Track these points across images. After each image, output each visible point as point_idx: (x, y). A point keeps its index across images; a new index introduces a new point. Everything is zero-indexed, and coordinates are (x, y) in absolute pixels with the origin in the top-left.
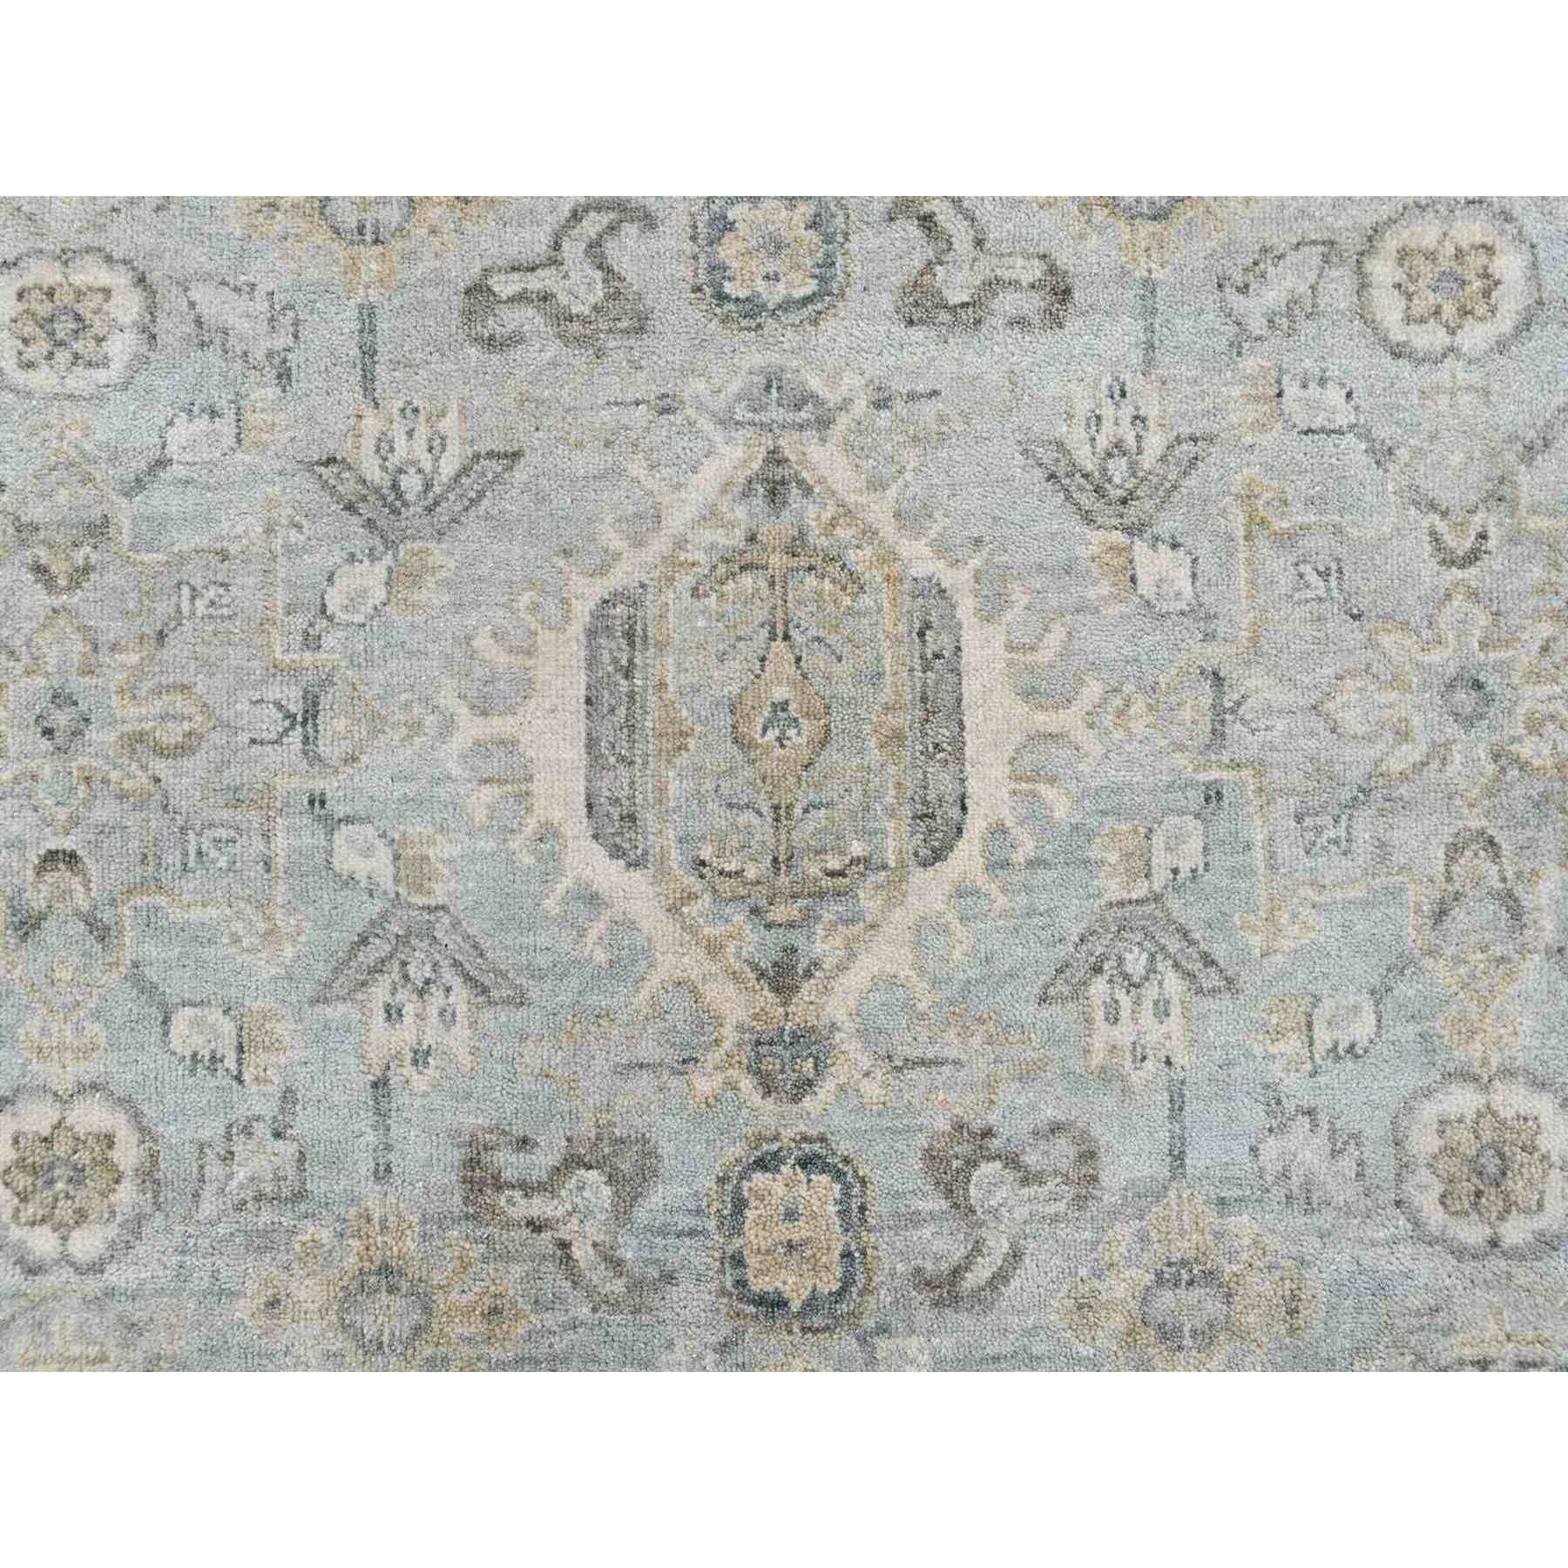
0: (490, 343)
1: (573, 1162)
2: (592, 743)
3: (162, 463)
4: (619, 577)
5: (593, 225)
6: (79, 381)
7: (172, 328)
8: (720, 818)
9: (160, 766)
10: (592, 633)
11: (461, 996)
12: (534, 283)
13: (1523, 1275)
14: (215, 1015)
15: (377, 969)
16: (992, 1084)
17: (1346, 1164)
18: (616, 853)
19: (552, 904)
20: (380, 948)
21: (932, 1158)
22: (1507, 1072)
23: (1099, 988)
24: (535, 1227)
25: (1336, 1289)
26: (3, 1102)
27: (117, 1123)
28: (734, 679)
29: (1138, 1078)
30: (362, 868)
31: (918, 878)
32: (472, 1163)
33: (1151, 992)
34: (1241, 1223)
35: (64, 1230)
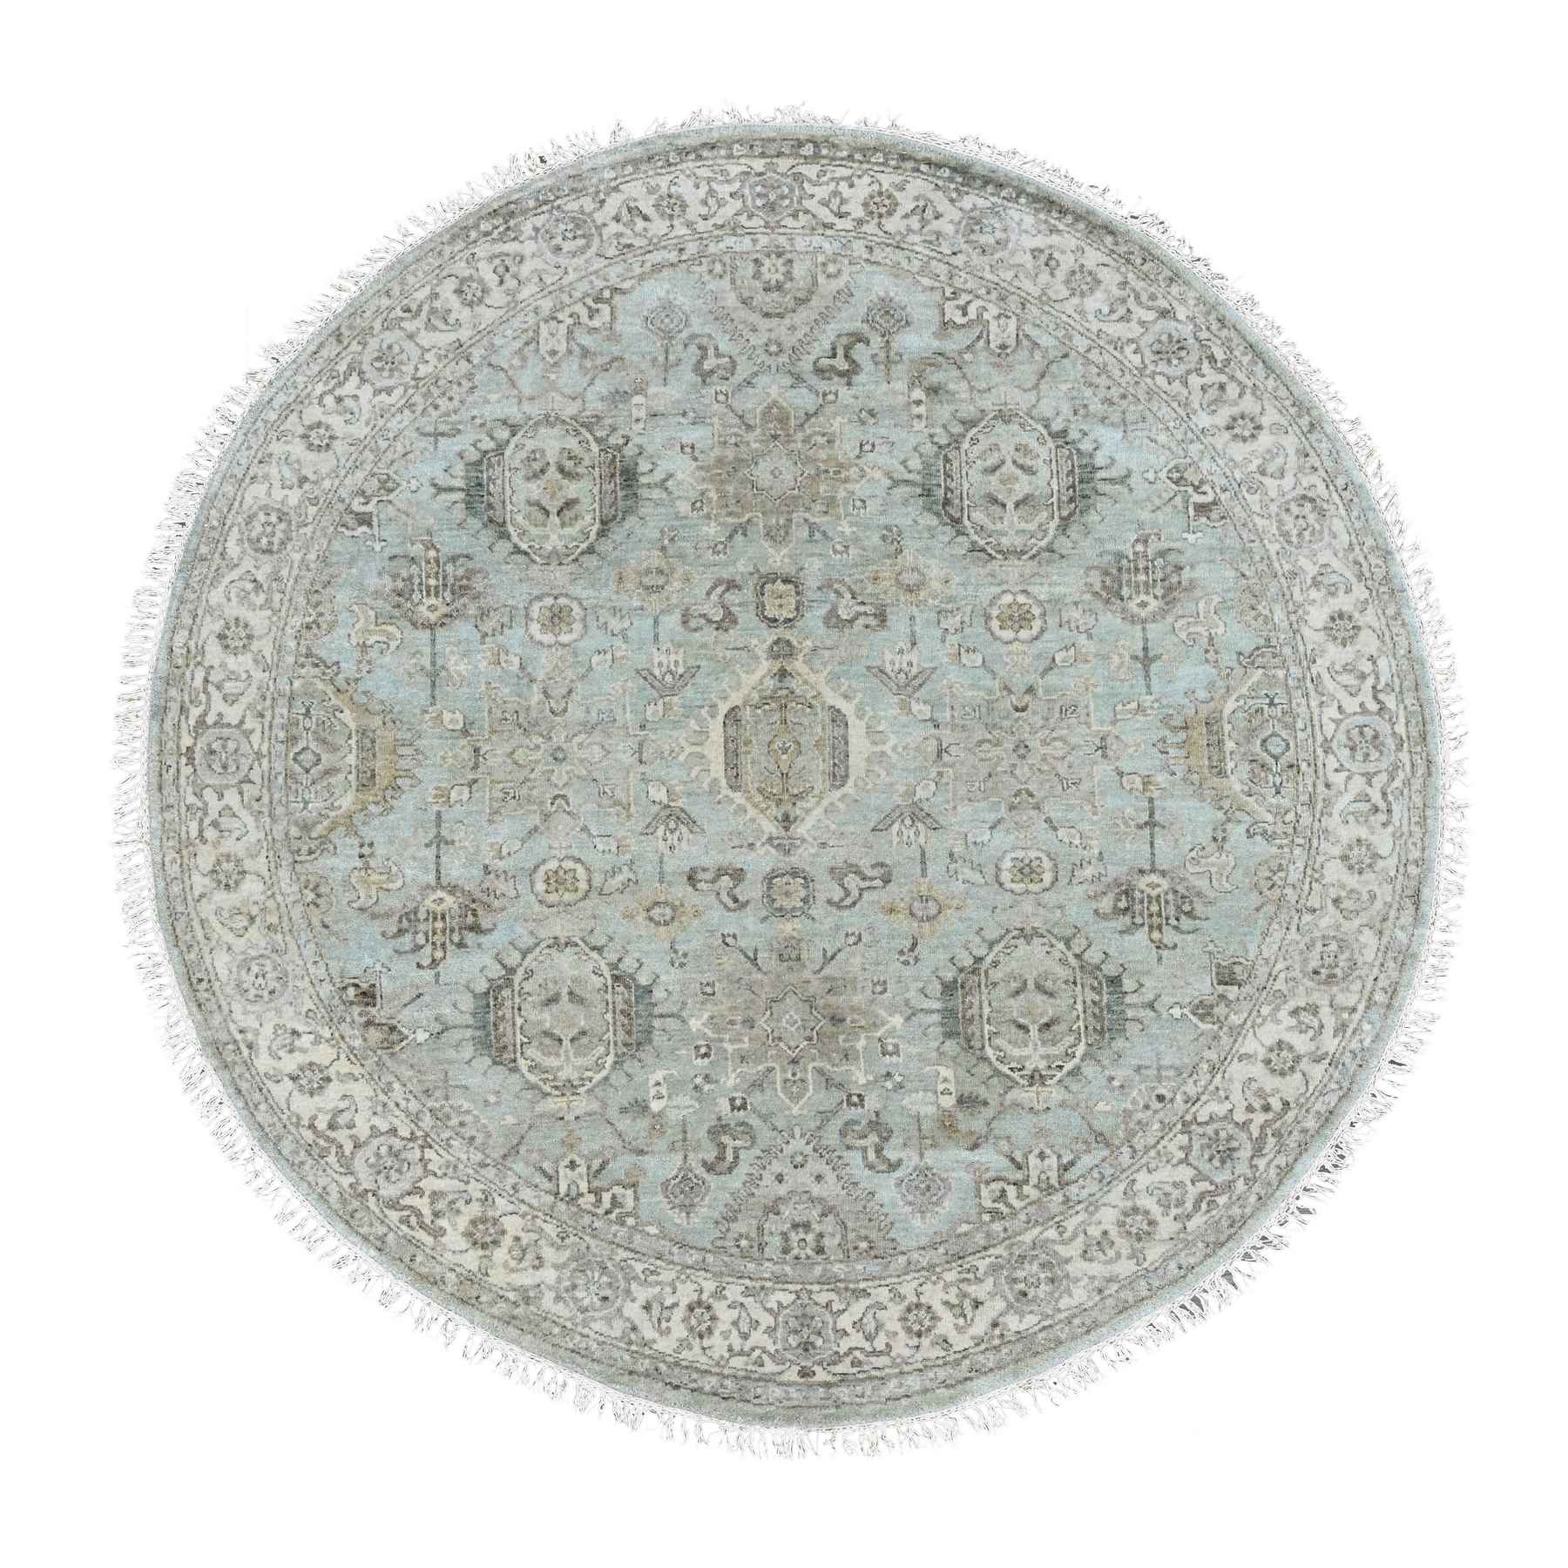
0: (882, 865)
1: (851, 621)
2: (847, 743)
3: (992, 828)
4: (838, 794)
5: (848, 901)
6: (1020, 854)
7: (990, 870)
8: (805, 721)
9: (989, 737)
10: (847, 776)
11: (888, 669)
12: (867, 884)
13: (546, 589)
14: (969, 664)
15: (915, 677)
16: (716, 642)
17: (602, 620)
18: (838, 711)
19: (860, 695)
20: (916, 683)
21: (735, 622)
22: (550, 646)
23: (681, 670)
24: (863, 603)
25: (606, 585)
26: (1036, 638)
27: (998, 632)
28: (800, 762)
29: (669, 645)
30: (922, 707)
31: (739, 703)
32: (884, 621)
33: (664, 669)
34: (636, 603)
35: (1015, 602)
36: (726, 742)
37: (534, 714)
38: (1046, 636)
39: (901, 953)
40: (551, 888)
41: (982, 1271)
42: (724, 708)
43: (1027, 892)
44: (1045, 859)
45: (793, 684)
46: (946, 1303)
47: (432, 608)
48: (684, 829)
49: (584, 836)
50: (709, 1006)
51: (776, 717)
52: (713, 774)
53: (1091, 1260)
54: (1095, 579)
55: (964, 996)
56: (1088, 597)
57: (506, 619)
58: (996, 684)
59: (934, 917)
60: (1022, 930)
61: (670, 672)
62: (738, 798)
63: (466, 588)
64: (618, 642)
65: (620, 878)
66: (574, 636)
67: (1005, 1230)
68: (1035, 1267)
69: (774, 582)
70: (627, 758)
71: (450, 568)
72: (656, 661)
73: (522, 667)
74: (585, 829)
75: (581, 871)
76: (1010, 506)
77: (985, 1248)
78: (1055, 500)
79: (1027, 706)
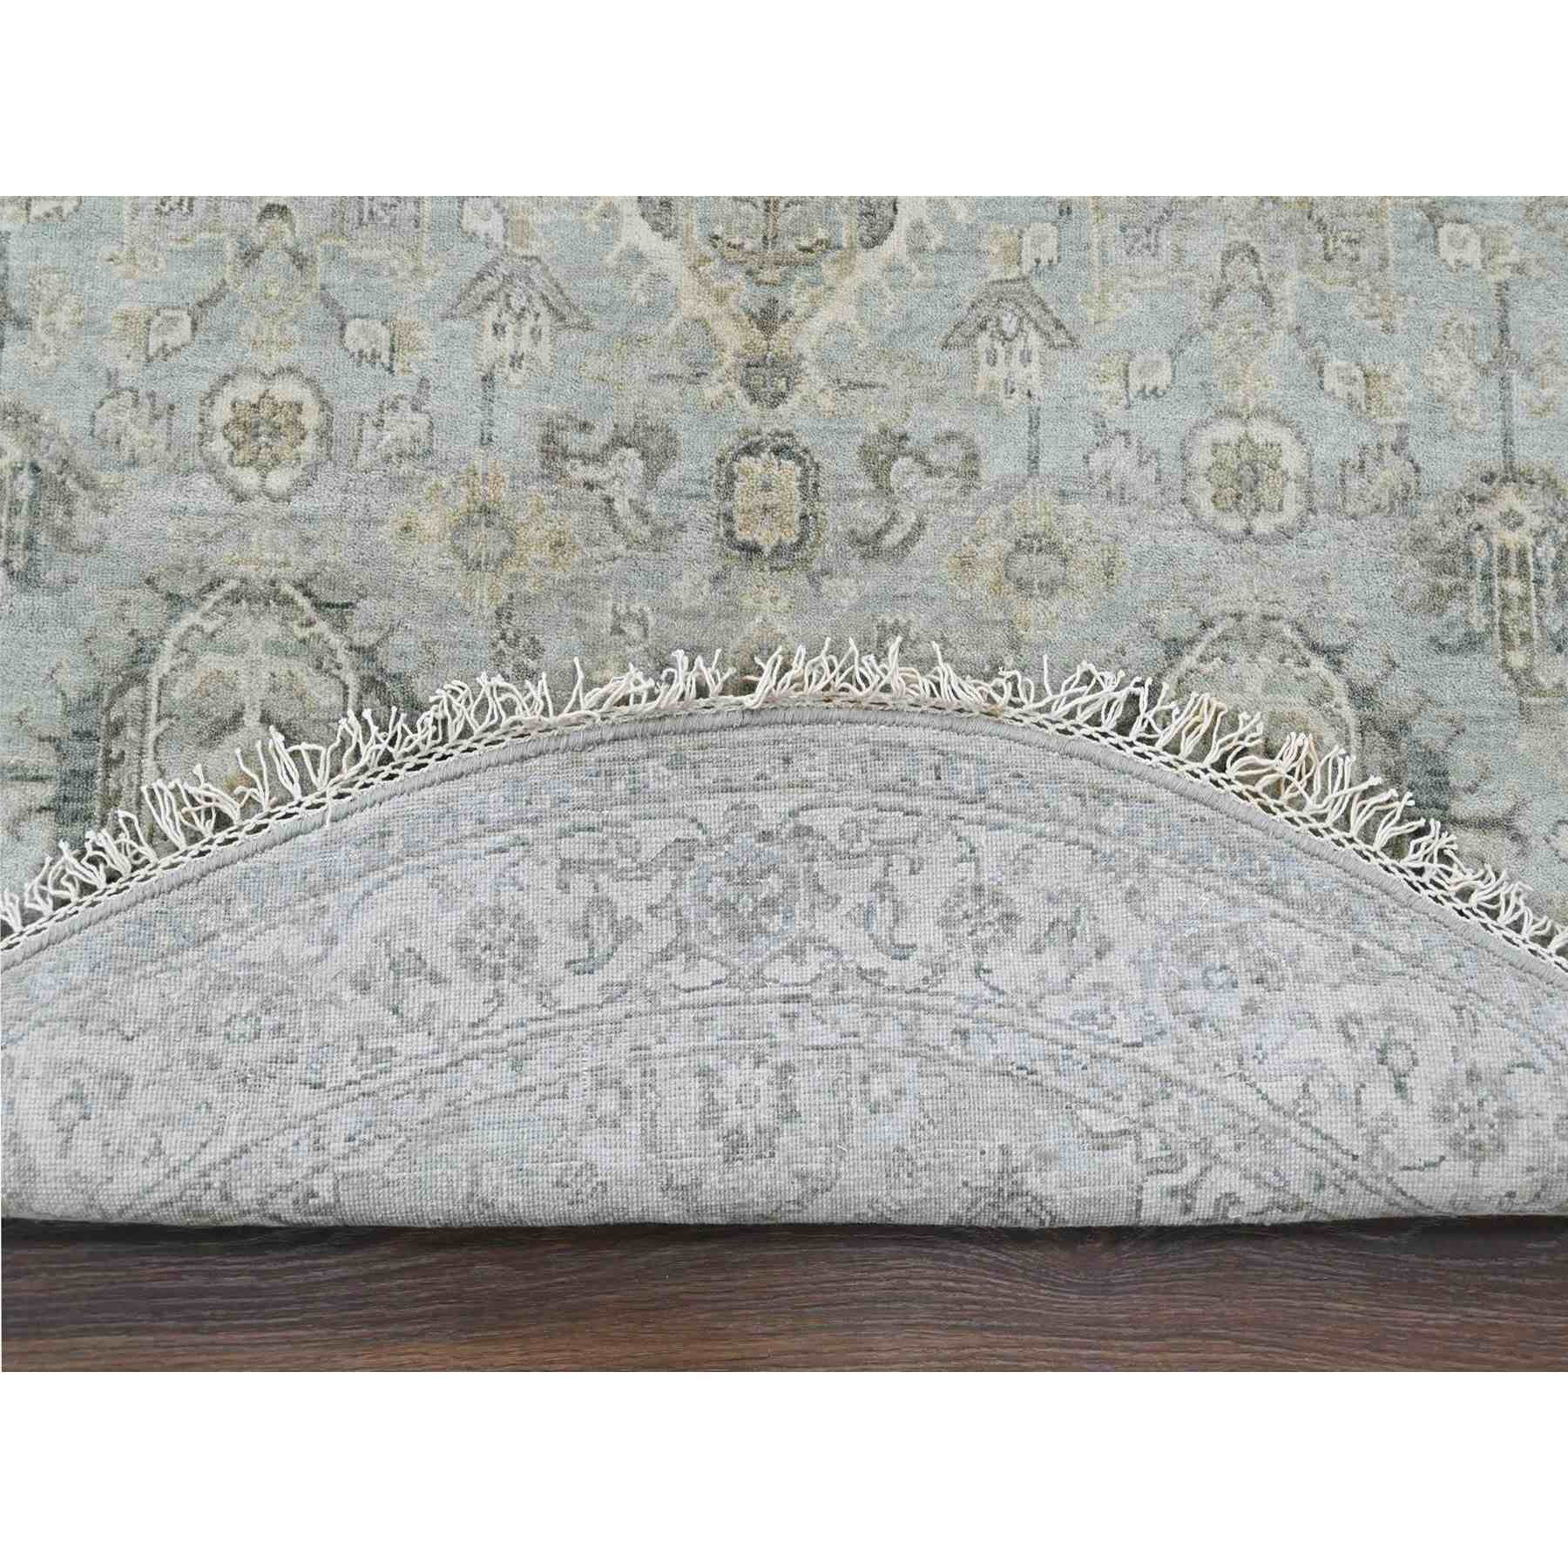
1: (618, 442)
11: (546, 320)
13: (1267, 555)
14: (376, 325)
15: (489, 298)
16: (907, 402)
17: (1149, 471)
18: (656, 227)
19: (610, 260)
20: (492, 283)
21: (865, 452)
22: (1260, 412)
23: (983, 340)
24: (590, 486)
25: (1140, 559)
26: (226, 378)
27: (305, 395)
29: (1008, 404)
30: (482, 227)
31: (863, 256)
32: (548, 439)
33: (1019, 345)
34: (1076, 510)
35: (264, 470)
37: (1292, 251)
38: (205, 385)
42: (895, 244)
45: (744, 293)
47: (1513, 520)
54: (86, 522)
56: (105, 478)
57: (1354, 484)
58: (322, 272)
63: (1443, 569)
64: (1115, 416)
66: (1206, 437)
69: (777, 550)
71: (1478, 620)
72: (1034, 368)
73: (1318, 366)
76: (251, 720)
78: (154, 731)
79: (261, 218)
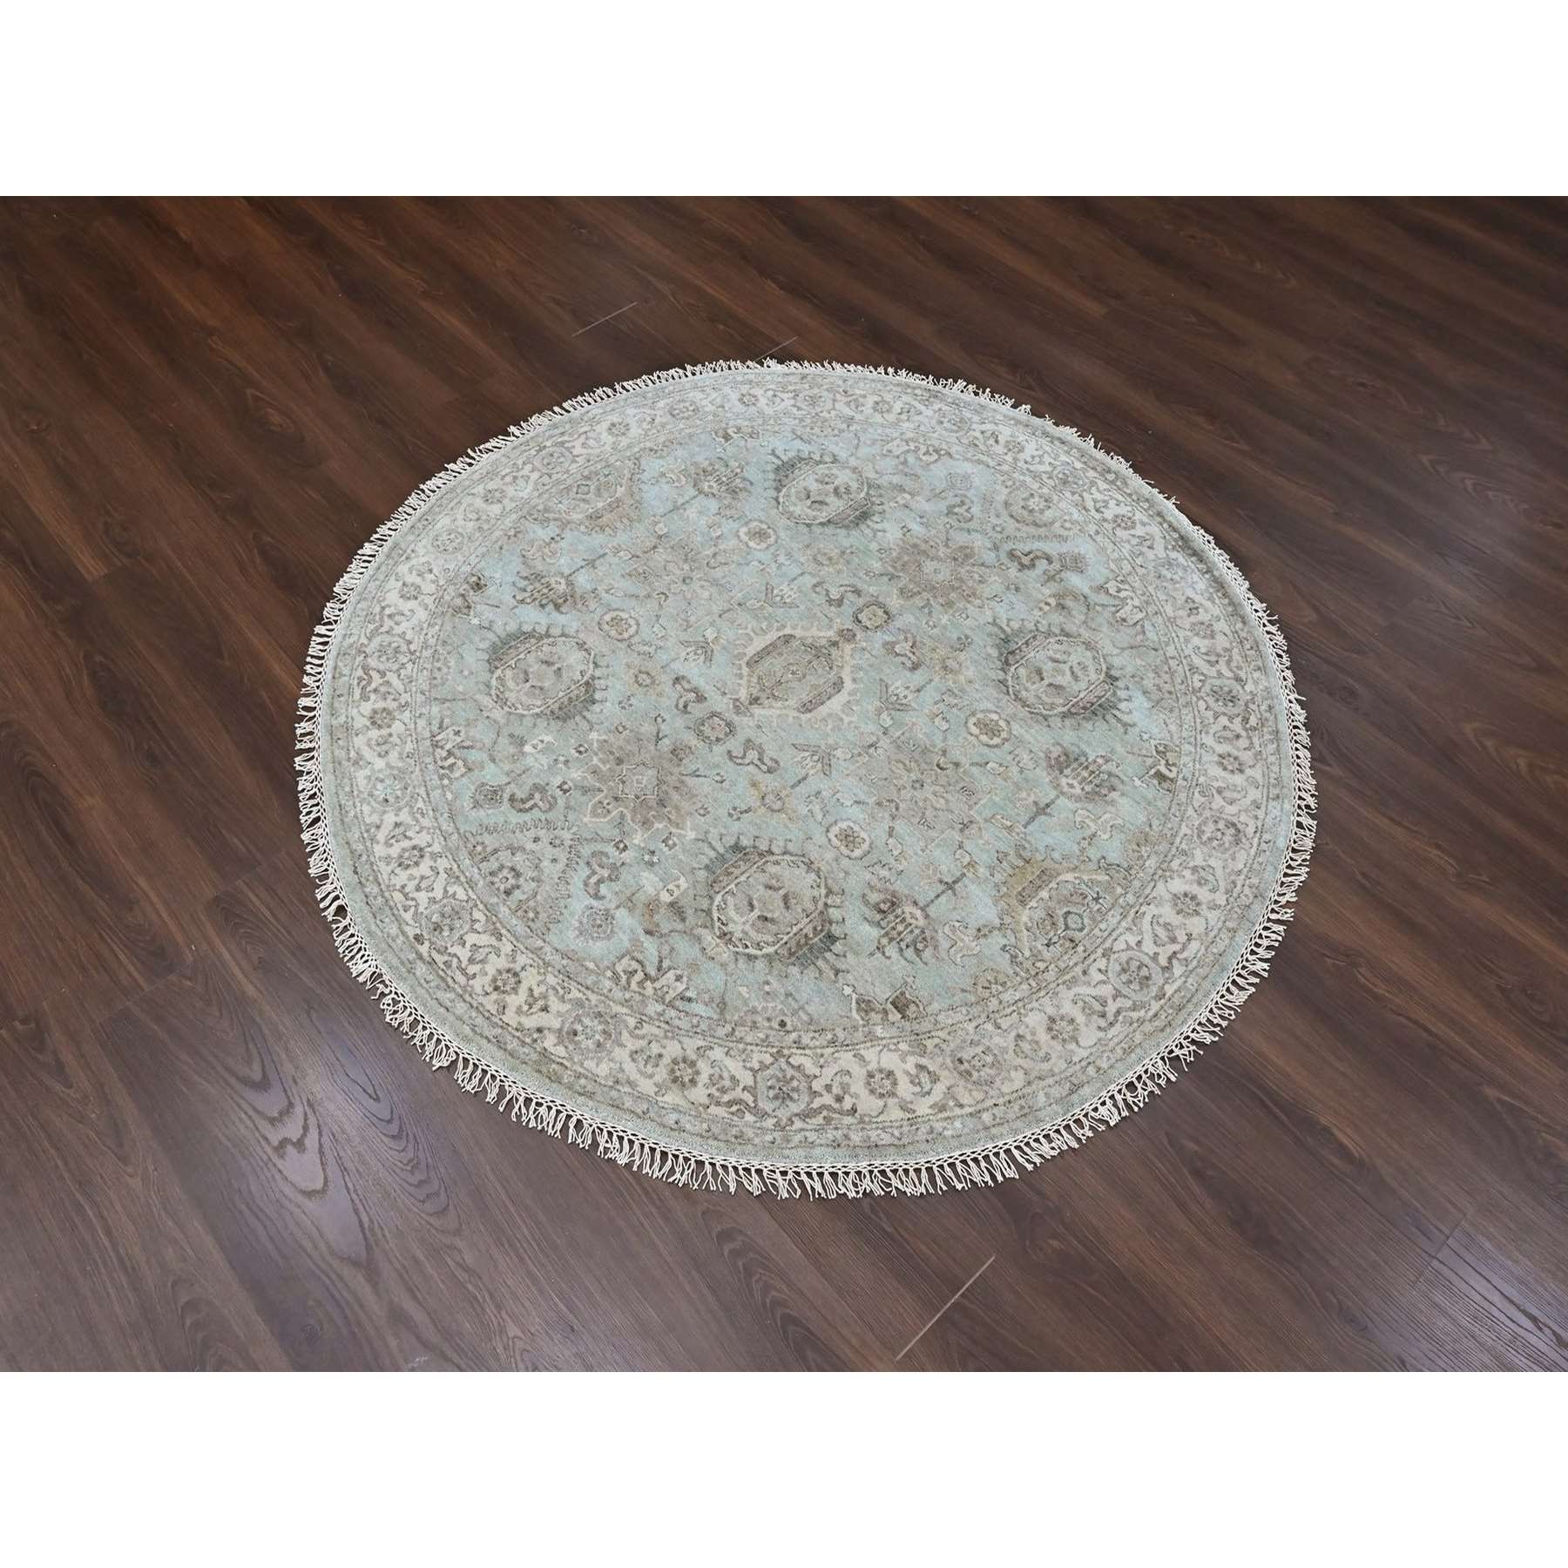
0: (777, 762)
1: (897, 655)
2: (829, 698)
3: (856, 802)
4: (796, 714)
5: (740, 761)
6: (856, 828)
7: (831, 819)
8: (820, 671)
9: (907, 763)
10: (810, 711)
11: (890, 690)
12: (759, 763)
13: (769, 522)
14: (936, 723)
15: (900, 704)
16: (819, 605)
17: (778, 552)
18: (842, 682)
19: (862, 686)
20: (898, 706)
21: (840, 606)
22: (741, 541)
23: (788, 601)
24: (914, 653)
25: (798, 543)
26: (988, 746)
27: (970, 725)
28: (795, 684)
29: (796, 587)
30: (888, 719)
31: (798, 636)
32: (915, 668)
33: (781, 594)
34: (802, 560)
35: (997, 722)
36: (771, 645)
37: (698, 557)
38: (995, 750)
39: (735, 809)
40: (611, 624)
41: (570, 996)
42: (788, 631)
43: (838, 848)
44: (867, 843)
45: (834, 651)
46: (531, 990)
47: (710, 487)
48: (703, 657)
49: (654, 618)
50: (611, 735)
51: (809, 657)
52: (746, 651)
53: (634, 1060)
54: (1056, 751)
55: (740, 859)
56: (1042, 755)
57: (736, 516)
58: (940, 745)
59: (773, 811)
60: (812, 863)
61: (782, 597)
62: (745, 670)
63: (736, 493)
64: (774, 566)
65: (646, 648)
66: (757, 547)
67: (611, 990)
68: (600, 1028)
69: (880, 608)
70: (716, 609)
71: (738, 481)
72: (781, 587)
73: (718, 537)
74: (658, 617)
75: (632, 630)
76: (1046, 682)
77: (587, 988)
78: (1075, 700)
79: (946, 769)
